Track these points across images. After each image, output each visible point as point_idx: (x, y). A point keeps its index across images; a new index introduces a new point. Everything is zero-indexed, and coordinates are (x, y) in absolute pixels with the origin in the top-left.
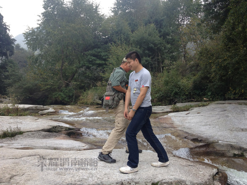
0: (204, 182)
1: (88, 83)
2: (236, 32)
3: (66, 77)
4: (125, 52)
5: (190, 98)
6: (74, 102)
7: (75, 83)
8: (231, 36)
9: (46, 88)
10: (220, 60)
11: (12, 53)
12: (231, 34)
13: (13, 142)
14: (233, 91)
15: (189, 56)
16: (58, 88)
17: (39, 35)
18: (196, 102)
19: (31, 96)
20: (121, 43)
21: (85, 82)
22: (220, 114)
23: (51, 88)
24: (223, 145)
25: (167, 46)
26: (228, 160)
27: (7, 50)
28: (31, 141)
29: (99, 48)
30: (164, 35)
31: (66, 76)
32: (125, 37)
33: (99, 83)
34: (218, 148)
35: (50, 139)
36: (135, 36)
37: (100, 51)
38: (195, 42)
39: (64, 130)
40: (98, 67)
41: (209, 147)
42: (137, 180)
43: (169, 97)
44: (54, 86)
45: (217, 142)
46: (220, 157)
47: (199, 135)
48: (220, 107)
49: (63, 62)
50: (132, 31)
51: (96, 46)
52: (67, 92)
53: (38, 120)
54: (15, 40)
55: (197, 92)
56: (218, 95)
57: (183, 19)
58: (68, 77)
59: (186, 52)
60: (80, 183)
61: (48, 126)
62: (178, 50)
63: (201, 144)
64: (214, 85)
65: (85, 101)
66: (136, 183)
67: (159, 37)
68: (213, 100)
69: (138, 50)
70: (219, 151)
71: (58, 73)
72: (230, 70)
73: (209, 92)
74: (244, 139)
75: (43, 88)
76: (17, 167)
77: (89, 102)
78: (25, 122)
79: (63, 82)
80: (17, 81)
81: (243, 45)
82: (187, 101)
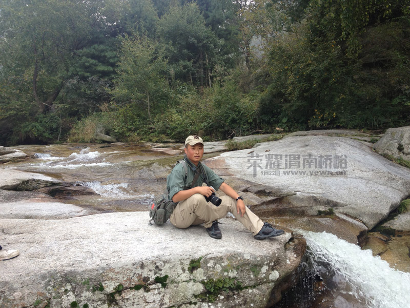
0: (271, 253)
1: (84, 105)
2: (327, 20)
3: (42, 94)
4: (148, 51)
5: (256, 128)
6: (60, 139)
7: (61, 106)
8: (317, 27)
9: (8, 114)
10: (301, 66)
12: (318, 23)
14: (320, 115)
15: (254, 60)
16: (30, 114)
18: (263, 134)
20: (140, 35)
21: (79, 103)
22: (299, 152)
23: (17, 114)
24: (302, 198)
25: (218, 41)
26: (310, 221)
29: (101, 43)
30: (214, 24)
31: (45, 93)
32: (147, 24)
33: (104, 106)
34: (295, 203)
35: (18, 202)
36: (164, 24)
37: (105, 48)
38: (263, 36)
39: (43, 185)
40: (102, 77)
41: (281, 203)
42: (167, 258)
43: (222, 127)
44: (22, 111)
45: (294, 194)
46: (298, 216)
47: (267, 185)
48: (300, 141)
49: (36, 68)
50: (160, 15)
51: (95, 41)
52: (47, 122)
55: (266, 119)
56: (297, 122)
58: (48, 95)
59: (249, 53)
60: (70, 268)
61: (14, 180)
62: (237, 50)
63: (270, 198)
64: (291, 106)
65: (81, 136)
66: (165, 262)
67: (204, 27)
68: (290, 131)
69: (171, 48)
70: (297, 207)
71: (29, 89)
72: (315, 82)
73: (284, 118)
74: (334, 188)
75: (3, 114)
77: (88, 138)
79: (38, 104)
81: (336, 42)
82: (250, 133)
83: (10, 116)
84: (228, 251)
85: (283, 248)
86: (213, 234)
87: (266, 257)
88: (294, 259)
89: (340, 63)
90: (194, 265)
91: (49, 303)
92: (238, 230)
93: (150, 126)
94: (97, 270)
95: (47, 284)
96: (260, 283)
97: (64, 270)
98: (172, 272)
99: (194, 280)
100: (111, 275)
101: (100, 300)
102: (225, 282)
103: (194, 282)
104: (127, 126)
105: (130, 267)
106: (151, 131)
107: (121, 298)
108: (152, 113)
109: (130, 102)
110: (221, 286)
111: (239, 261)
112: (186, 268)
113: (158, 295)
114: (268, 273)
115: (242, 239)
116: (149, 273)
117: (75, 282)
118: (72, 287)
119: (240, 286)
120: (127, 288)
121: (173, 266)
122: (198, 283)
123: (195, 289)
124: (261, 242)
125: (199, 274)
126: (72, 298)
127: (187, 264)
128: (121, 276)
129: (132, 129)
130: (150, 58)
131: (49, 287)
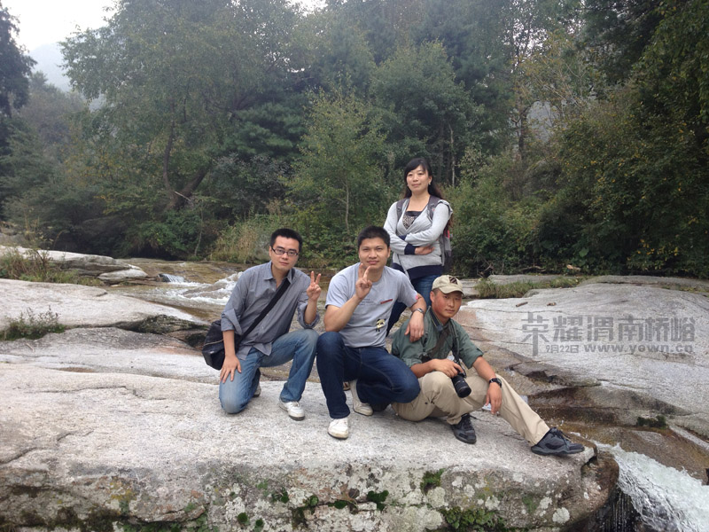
0: (558, 477)
1: (242, 201)
2: (671, 84)
3: (177, 180)
4: (354, 120)
5: (530, 263)
6: (198, 252)
7: (205, 199)
8: (655, 96)
9: (120, 207)
10: (621, 162)
11: (23, 100)
12: (656, 89)
13: (38, 351)
14: (649, 250)
15: (534, 144)
16: (155, 210)
17: (106, 52)
18: (544, 273)
19: (77, 227)
20: (344, 93)
21: (234, 198)
22: (610, 312)
23: (135, 207)
24: (611, 393)
25: (474, 108)
26: (622, 433)
27: (9, 89)
28: (88, 352)
29: (278, 101)
30: (468, 79)
31: (179, 176)
32: (357, 74)
33: (274, 205)
34: (598, 400)
35: (140, 351)
36: (384, 74)
37: (283, 110)
38: (553, 104)
39: (179, 327)
40: (275, 156)
41: (573, 397)
42: (388, 463)
43: (471, 256)
44: (143, 203)
45: (597, 385)
46: (601, 424)
47: (549, 363)
48: (612, 292)
49: (172, 136)
50: (378, 60)
51: (270, 96)
52: (181, 224)
53: (105, 297)
54: (33, 62)
55: (551, 247)
56: (606, 258)
57: (523, 35)
58: (184, 180)
59: (525, 130)
60: (240, 460)
61: (135, 314)
62: (504, 124)
63: (553, 387)
64: (597, 230)
65: (232, 252)
66: (385, 469)
67: (453, 83)
68: (592, 273)
69: (392, 115)
70: (600, 408)
71: (157, 169)
72: (644, 191)
73: (584, 249)
74: (668, 380)
75: (112, 206)
76: (71, 414)
77: (243, 256)
78: (68, 301)
79: (170, 194)
80: (39, 181)
81: (688, 124)
82: (520, 270)
83: (124, 210)
84: (487, 466)
85: (579, 471)
86: (461, 435)
87: (550, 482)
88: (597, 492)
89: (693, 162)
90: (430, 481)
91: (207, 510)
92: (502, 433)
93: (347, 244)
94: (280, 469)
95: (206, 481)
96: (537, 524)
97: (231, 463)
98: (394, 487)
99: (428, 504)
100: (301, 479)
101: (281, 516)
102: (478, 515)
103: (429, 508)
104: (308, 241)
105: (330, 468)
106: (347, 252)
107: (313, 517)
108: (351, 221)
109: (316, 201)
110: (472, 521)
111: (504, 483)
112: (418, 484)
113: (370, 521)
114: (550, 511)
115: (509, 448)
116: (360, 483)
117: (247, 484)
118: (242, 489)
119: (503, 525)
120: (323, 503)
121: (397, 478)
122: (434, 511)
123: (429, 521)
124: (541, 457)
125: (438, 495)
126: (240, 507)
127: (419, 477)
128: (316, 483)
129: (317, 247)
130: (356, 131)
131: (207, 486)
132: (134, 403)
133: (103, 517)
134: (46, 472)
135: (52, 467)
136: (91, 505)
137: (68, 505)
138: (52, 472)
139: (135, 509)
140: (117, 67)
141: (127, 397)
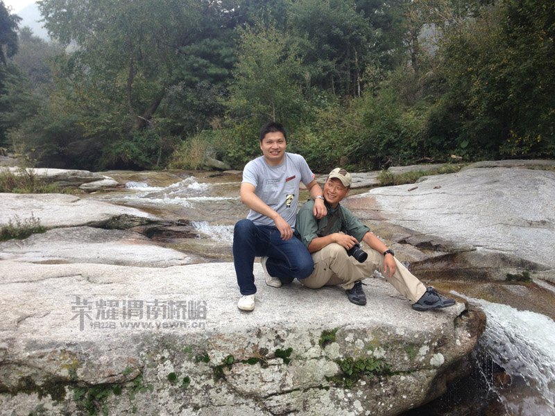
0: (434, 329)
1: (191, 120)
3: (139, 106)
4: (275, 48)
5: (422, 155)
6: (160, 163)
7: (161, 120)
8: (519, 10)
9: (96, 130)
10: (492, 67)
11: (14, 50)
12: (520, 5)
13: (25, 249)
14: (517, 139)
15: (424, 59)
16: (123, 131)
17: (74, 6)
18: (433, 163)
19: (63, 149)
20: (267, 26)
21: (185, 117)
22: (484, 190)
23: (107, 130)
24: (485, 256)
25: (373, 32)
26: (494, 288)
27: (3, 42)
28: (65, 247)
29: (215, 36)
30: (367, 8)
31: (141, 104)
32: (276, 11)
33: (216, 122)
34: (474, 262)
35: (107, 243)
36: (298, 9)
37: (218, 44)
38: (437, 25)
39: (138, 223)
40: (215, 82)
41: (453, 261)
42: (291, 326)
43: (374, 153)
44: (114, 126)
45: (473, 250)
46: (477, 281)
47: (434, 234)
48: (486, 175)
49: (132, 71)
51: (207, 33)
52: (144, 142)
53: (79, 202)
54: (19, 19)
55: (438, 142)
56: (482, 148)
58: (144, 106)
59: (416, 49)
60: (168, 330)
61: (102, 215)
62: (399, 44)
63: (437, 254)
64: (475, 125)
65: (185, 161)
66: (289, 331)
67: (355, 12)
68: (471, 160)
69: (307, 43)
70: (476, 268)
71: (122, 98)
72: (511, 90)
73: (464, 141)
74: (531, 243)
75: (90, 130)
76: (33, 299)
77: (194, 164)
78: (49, 207)
79: (133, 118)
80: (29, 114)
81: (546, 32)
82: (413, 162)
83: (99, 133)
84: (375, 323)
85: (452, 323)
86: (354, 299)
87: (427, 334)
88: (467, 339)
89: (551, 64)
90: (327, 338)
91: (142, 372)
92: (389, 295)
94: (202, 335)
95: (140, 349)
96: (417, 368)
97: (161, 333)
98: (297, 345)
99: (326, 357)
100: (219, 342)
101: (204, 373)
102: (368, 363)
103: (327, 359)
104: (244, 149)
105: (243, 333)
107: (230, 373)
109: (250, 117)
110: (363, 368)
111: (389, 336)
112: (317, 341)
113: (278, 373)
114: (428, 356)
115: (394, 307)
116: (268, 343)
117: (174, 349)
118: (171, 354)
119: (389, 370)
120: (238, 361)
121: (299, 338)
122: (331, 362)
123: (327, 370)
124: (421, 313)
125: (334, 349)
126: (169, 368)
127: (318, 335)
128: (232, 345)
129: (252, 153)
130: (278, 57)
131: (141, 353)
132: (87, 287)
133: (57, 383)
134: (5, 349)
135: (11, 345)
136: (45, 374)
137: (27, 375)
138: (11, 349)
139: (82, 375)
140: (83, 17)
141: (81, 283)
